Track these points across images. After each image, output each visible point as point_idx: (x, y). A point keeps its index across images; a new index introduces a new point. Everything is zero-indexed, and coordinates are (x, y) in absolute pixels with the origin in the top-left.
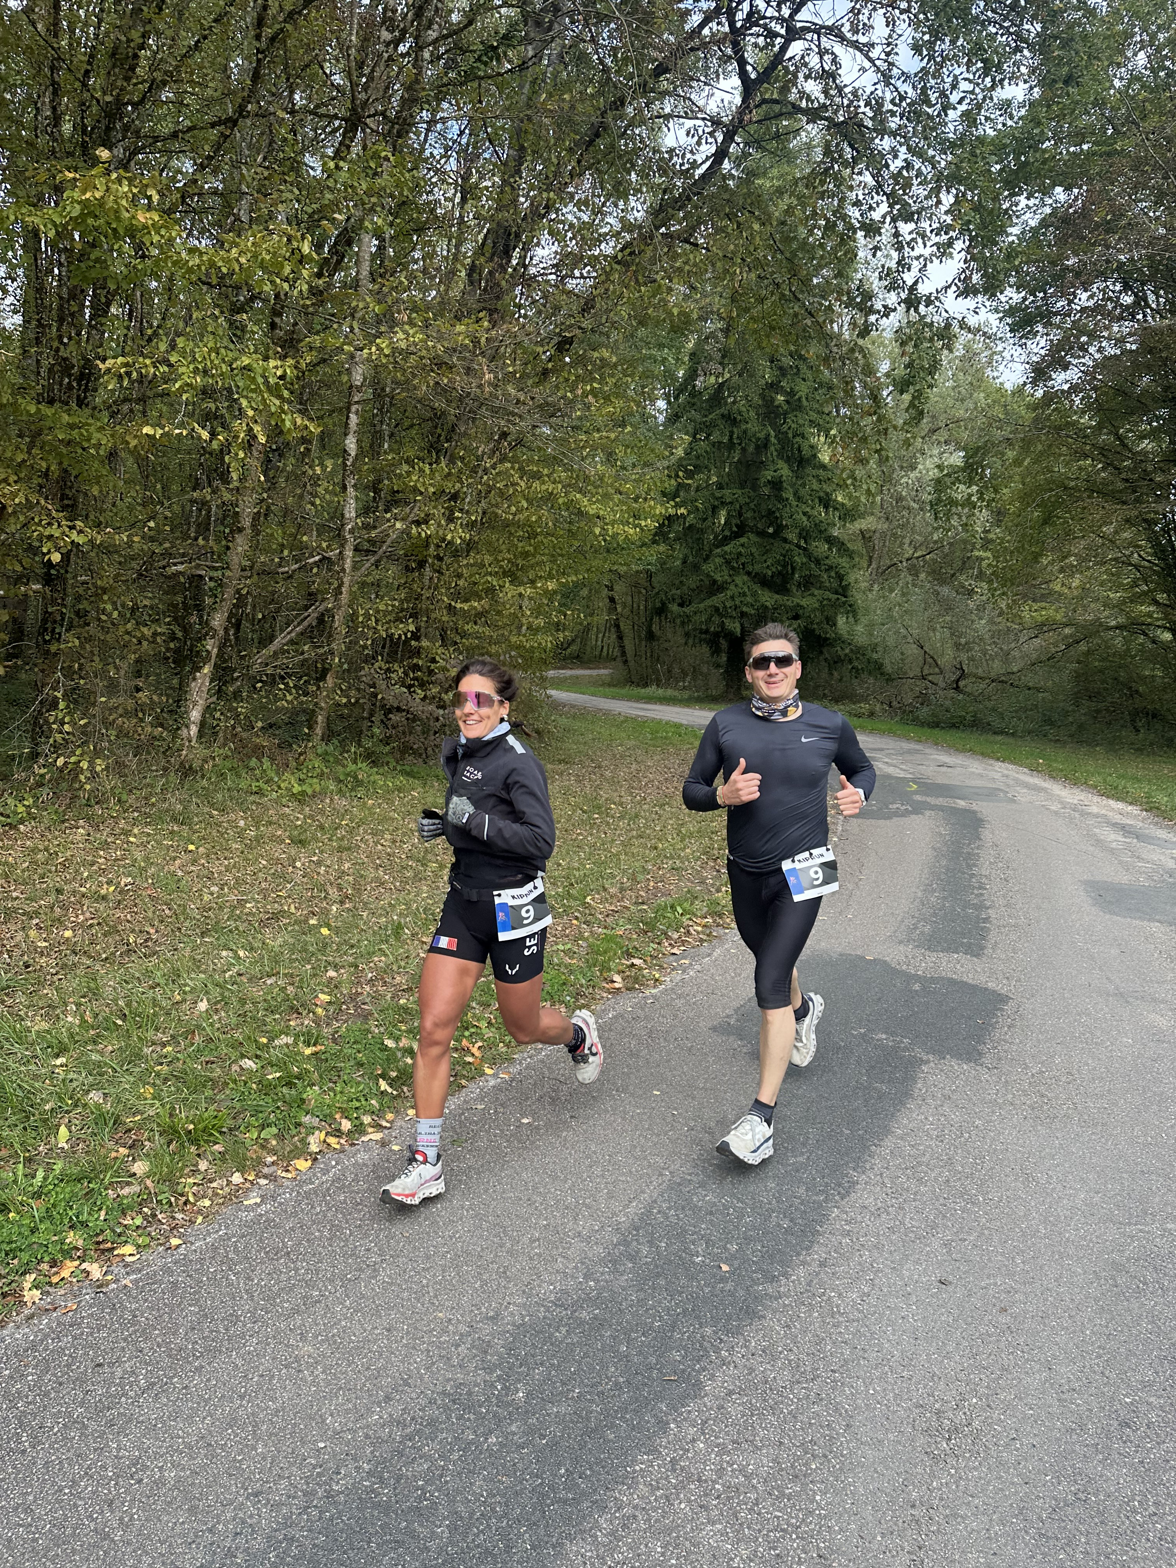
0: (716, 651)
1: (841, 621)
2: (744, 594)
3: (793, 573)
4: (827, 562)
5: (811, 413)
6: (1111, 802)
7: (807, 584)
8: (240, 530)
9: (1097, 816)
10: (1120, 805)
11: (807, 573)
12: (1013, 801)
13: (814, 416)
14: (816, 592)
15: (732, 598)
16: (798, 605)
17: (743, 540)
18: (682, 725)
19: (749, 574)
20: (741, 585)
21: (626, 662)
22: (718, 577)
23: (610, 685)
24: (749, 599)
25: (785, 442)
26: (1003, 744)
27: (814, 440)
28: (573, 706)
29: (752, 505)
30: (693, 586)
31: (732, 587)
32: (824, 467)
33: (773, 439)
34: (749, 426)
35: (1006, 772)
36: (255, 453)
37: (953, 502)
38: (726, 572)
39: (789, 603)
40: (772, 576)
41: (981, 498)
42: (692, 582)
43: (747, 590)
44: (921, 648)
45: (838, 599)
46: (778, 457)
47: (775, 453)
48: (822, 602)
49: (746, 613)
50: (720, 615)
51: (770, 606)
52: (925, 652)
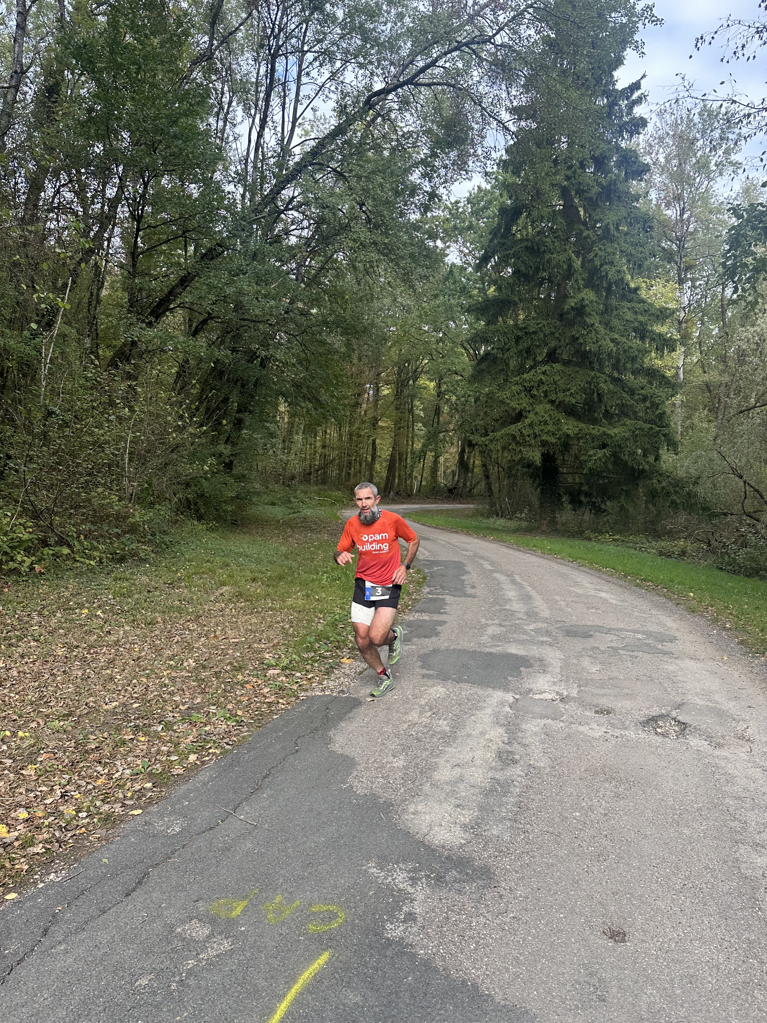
2: (546, 423)
3: (600, 401)
4: (643, 393)
7: (621, 414)
11: (619, 402)
14: (629, 422)
16: (605, 434)
20: (542, 413)
21: (490, 497)
24: (551, 428)
38: (525, 400)
39: (595, 432)
40: (576, 404)
42: (496, 413)
43: (548, 419)
44: (741, 477)
45: (652, 428)
46: (585, 286)
47: (581, 282)
48: (633, 432)
49: (547, 441)
50: (518, 443)
51: (572, 435)
52: (745, 482)
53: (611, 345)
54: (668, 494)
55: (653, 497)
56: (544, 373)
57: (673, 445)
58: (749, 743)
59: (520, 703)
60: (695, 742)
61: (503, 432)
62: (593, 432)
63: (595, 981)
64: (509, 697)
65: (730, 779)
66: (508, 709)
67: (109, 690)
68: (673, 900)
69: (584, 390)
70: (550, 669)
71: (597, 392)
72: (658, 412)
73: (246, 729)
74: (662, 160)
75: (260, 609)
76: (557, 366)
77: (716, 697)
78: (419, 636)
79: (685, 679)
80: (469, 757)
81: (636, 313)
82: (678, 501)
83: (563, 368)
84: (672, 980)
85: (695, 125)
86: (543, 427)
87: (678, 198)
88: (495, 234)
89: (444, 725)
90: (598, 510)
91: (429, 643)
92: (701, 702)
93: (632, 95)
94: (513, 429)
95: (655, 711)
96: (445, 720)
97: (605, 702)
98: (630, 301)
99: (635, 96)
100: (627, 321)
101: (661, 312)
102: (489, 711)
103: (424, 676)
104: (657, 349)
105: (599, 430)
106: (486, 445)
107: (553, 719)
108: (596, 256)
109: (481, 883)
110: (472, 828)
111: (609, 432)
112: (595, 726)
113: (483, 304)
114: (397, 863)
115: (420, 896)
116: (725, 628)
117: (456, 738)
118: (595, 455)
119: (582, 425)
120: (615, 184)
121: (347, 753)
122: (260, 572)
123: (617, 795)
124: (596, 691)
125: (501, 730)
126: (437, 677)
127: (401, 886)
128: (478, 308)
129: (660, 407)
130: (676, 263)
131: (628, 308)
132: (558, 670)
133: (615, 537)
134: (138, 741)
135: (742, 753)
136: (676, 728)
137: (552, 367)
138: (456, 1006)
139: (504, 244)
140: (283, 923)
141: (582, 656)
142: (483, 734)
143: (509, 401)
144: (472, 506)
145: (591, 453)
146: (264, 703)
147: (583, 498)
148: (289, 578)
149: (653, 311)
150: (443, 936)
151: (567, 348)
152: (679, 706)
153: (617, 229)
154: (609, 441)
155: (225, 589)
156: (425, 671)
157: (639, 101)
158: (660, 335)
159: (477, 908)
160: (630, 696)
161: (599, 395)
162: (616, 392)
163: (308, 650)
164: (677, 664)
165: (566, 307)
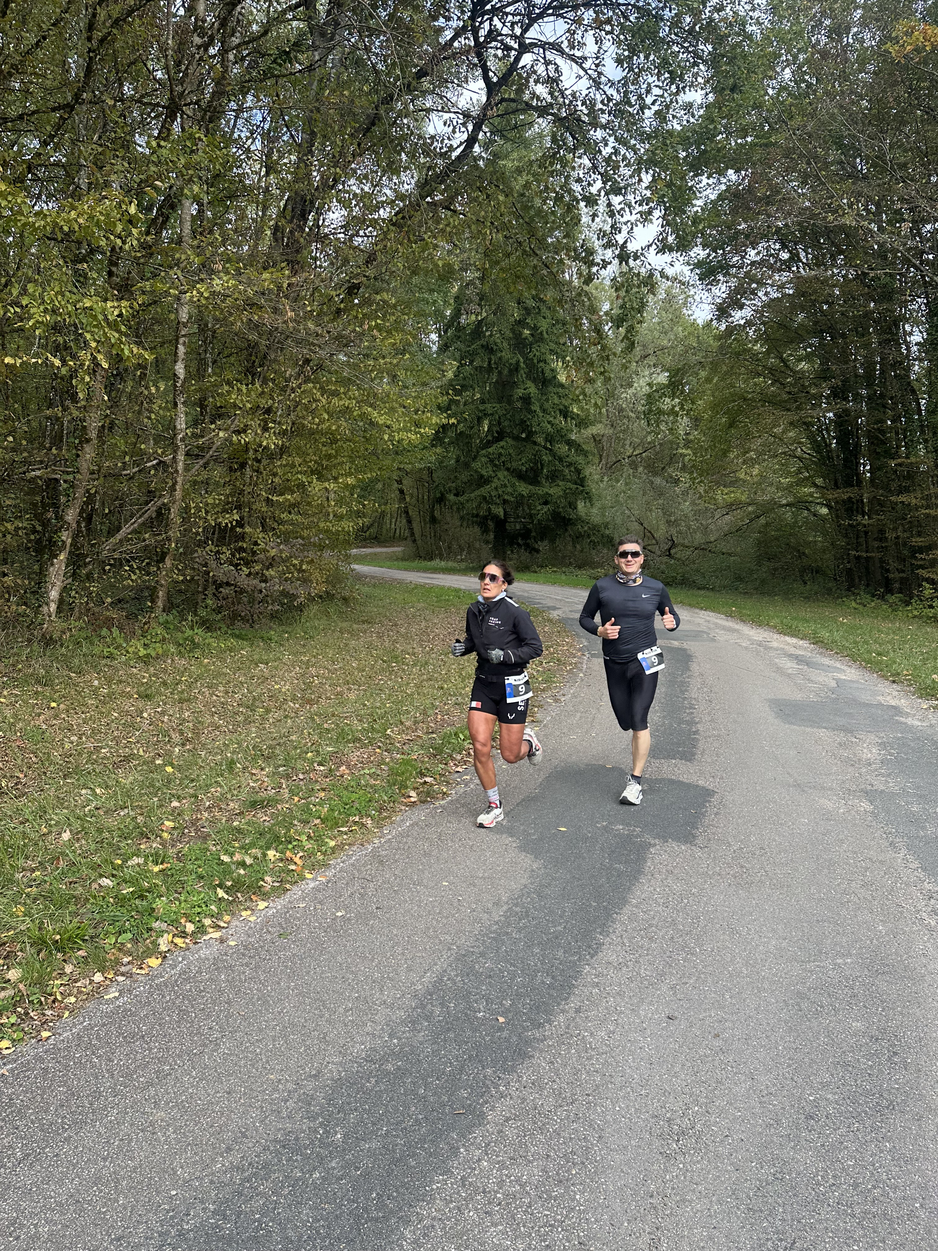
0: (486, 531)
1: (580, 505)
2: (505, 486)
3: (542, 469)
4: (568, 459)
5: (550, 344)
6: (788, 639)
7: (554, 477)
8: (88, 441)
9: (777, 649)
10: (794, 641)
11: (553, 468)
12: (713, 640)
13: (553, 346)
14: (561, 483)
15: (496, 488)
16: (547, 493)
17: (502, 443)
18: (460, 590)
19: (508, 469)
20: (502, 479)
21: (414, 541)
22: (484, 473)
23: (403, 559)
24: (509, 490)
25: (531, 366)
26: (706, 597)
27: (553, 365)
28: (373, 577)
29: (508, 416)
30: (465, 480)
31: (496, 480)
32: (562, 386)
33: (522, 364)
34: (503, 354)
35: (708, 618)
36: (99, 378)
37: (660, 412)
38: (490, 469)
39: (540, 492)
40: (526, 471)
41: (682, 408)
42: (464, 477)
43: (507, 483)
44: (642, 525)
45: (577, 488)
46: (527, 379)
47: (524, 376)
49: (507, 500)
50: (487, 502)
51: (524, 495)
52: (644, 528)
54: (588, 535)
55: (578, 538)
56: (502, 447)
69: (530, 460)
71: (540, 461)
81: (559, 396)
86: (504, 490)
94: (483, 491)
98: (554, 386)
104: (576, 426)
105: (542, 490)
108: (534, 356)
111: (549, 492)
118: (542, 509)
119: (530, 487)
129: (582, 472)
131: (554, 393)
133: (554, 569)
143: (480, 470)
145: (539, 508)
147: (520, 541)
154: (550, 499)
161: (541, 464)
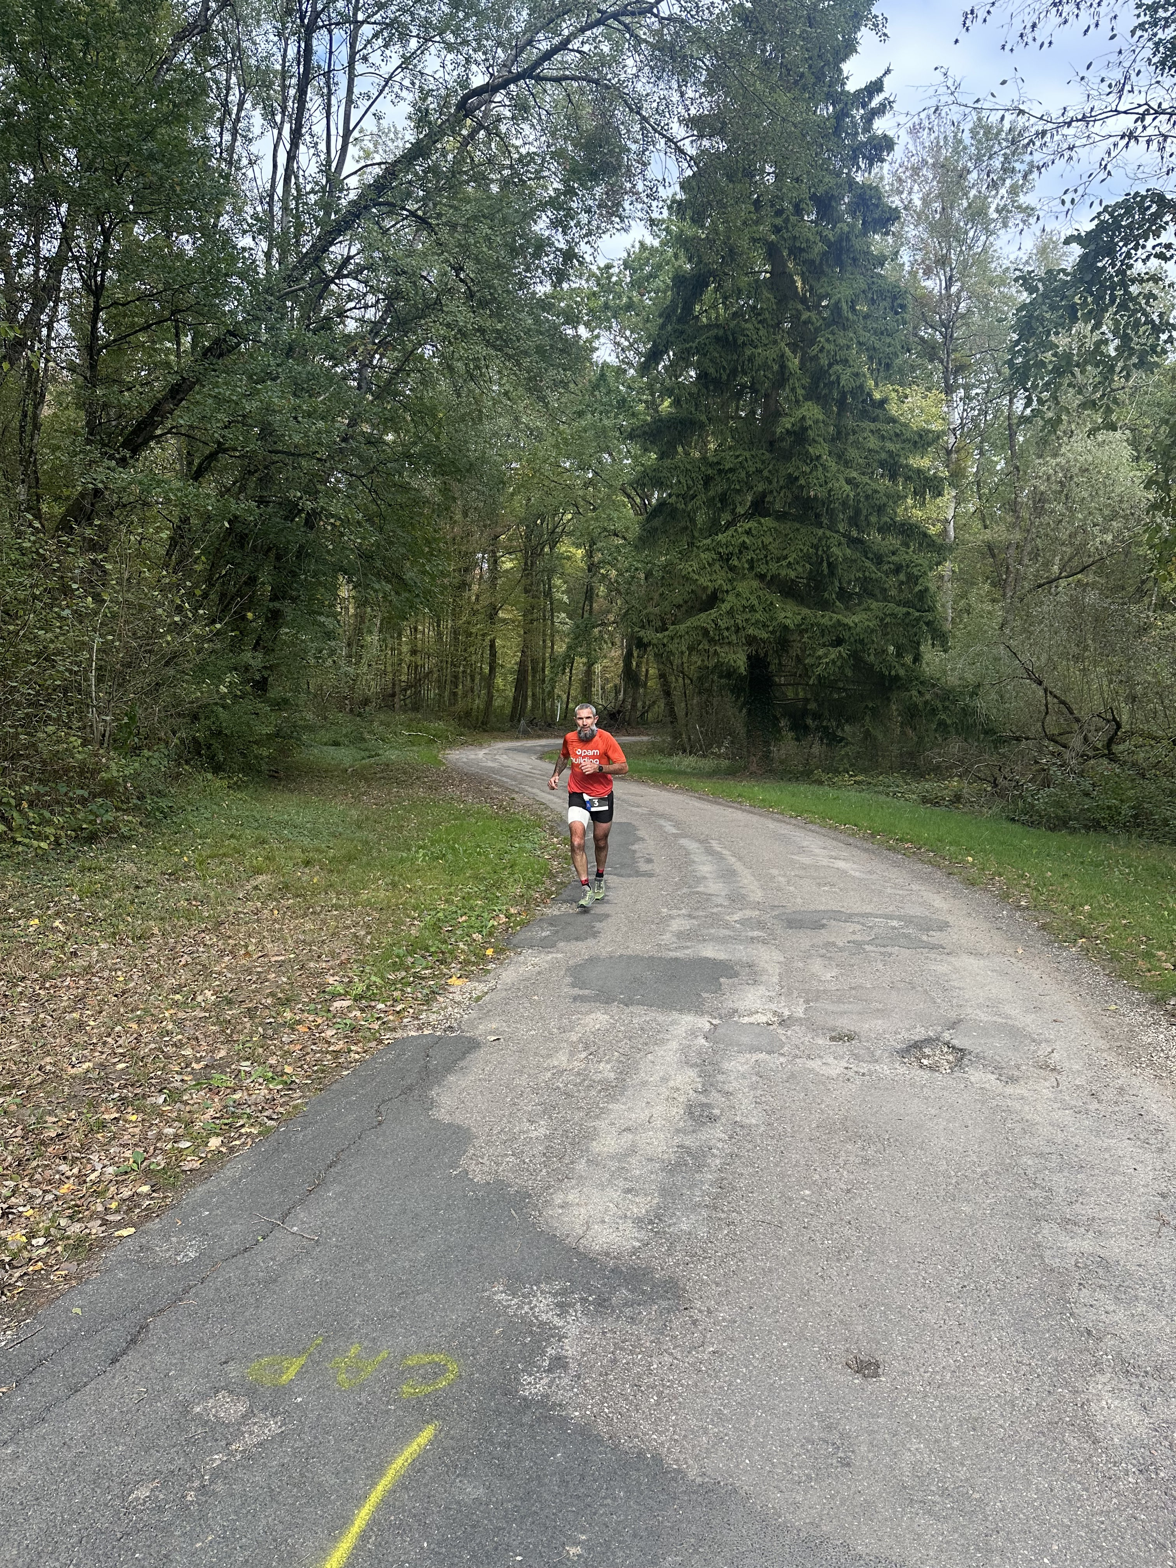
1: (927, 653)
3: (832, 573)
4: (896, 560)
16: (840, 623)
20: (746, 594)
24: (760, 616)
31: (731, 598)
38: (721, 575)
40: (798, 580)
42: (678, 595)
43: (756, 602)
44: (1040, 683)
45: (908, 613)
46: (807, 398)
47: (800, 392)
48: (882, 620)
49: (755, 637)
50: (712, 641)
51: (792, 626)
52: (1046, 690)
53: (848, 488)
54: (934, 711)
55: (912, 716)
56: (748, 532)
57: (940, 638)
58: (1055, 1074)
59: (719, 1030)
60: (977, 1075)
61: (689, 624)
62: (823, 621)
63: (835, 1436)
64: (704, 1023)
65: (1029, 1128)
66: (703, 1041)
67: (76, 1044)
68: (947, 1309)
69: (807, 558)
70: (764, 978)
71: (828, 560)
72: (918, 588)
73: (299, 1094)
74: (918, 203)
75: (318, 909)
76: (768, 522)
77: (1008, 1009)
78: (568, 939)
79: (961, 985)
80: (644, 1116)
81: (883, 438)
82: (949, 722)
83: (775, 524)
84: (947, 1427)
85: (965, 148)
86: (748, 616)
87: (943, 261)
88: (668, 317)
89: (606, 1070)
90: (832, 739)
91: (583, 949)
92: (984, 1017)
93: (870, 100)
94: (703, 619)
95: (920, 1033)
96: (607, 1062)
97: (845, 1024)
98: (874, 420)
99: (875, 103)
100: (870, 450)
101: (921, 436)
102: (674, 1045)
103: (575, 999)
104: (915, 493)
105: (831, 619)
106: (664, 645)
107: (769, 1053)
108: (822, 350)
109: (664, 1304)
110: (651, 1222)
111: (846, 621)
112: (830, 1060)
113: (653, 426)
114: (537, 1283)
115: (573, 1330)
116: (1018, 907)
117: (624, 1089)
118: (826, 655)
119: (805, 611)
120: (848, 239)
121: (458, 1121)
122: (318, 850)
123: (865, 1161)
124: (831, 1007)
125: (692, 1073)
126: (596, 999)
127: (544, 1317)
128: (645, 433)
129: (921, 581)
130: (941, 362)
131: (872, 431)
132: (775, 979)
133: (857, 778)
134: (126, 1121)
135: (1045, 1088)
136: (951, 1058)
137: (760, 523)
138: (629, 1492)
139: (682, 332)
140: (362, 1388)
141: (810, 957)
142: (665, 1080)
143: (697, 577)
144: (645, 738)
145: (820, 652)
146: (327, 1052)
147: (809, 722)
148: (365, 859)
149: (908, 435)
150: (607, 1386)
151: (782, 494)
152: (953, 1025)
153: (853, 309)
154: (846, 635)
155: (261, 878)
156: (577, 991)
157: (881, 110)
158: (919, 471)
159: (658, 1342)
160: (882, 1013)
161: (830, 564)
162: (855, 561)
163: (395, 967)
164: (949, 963)
165: (779, 430)
